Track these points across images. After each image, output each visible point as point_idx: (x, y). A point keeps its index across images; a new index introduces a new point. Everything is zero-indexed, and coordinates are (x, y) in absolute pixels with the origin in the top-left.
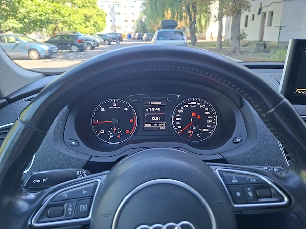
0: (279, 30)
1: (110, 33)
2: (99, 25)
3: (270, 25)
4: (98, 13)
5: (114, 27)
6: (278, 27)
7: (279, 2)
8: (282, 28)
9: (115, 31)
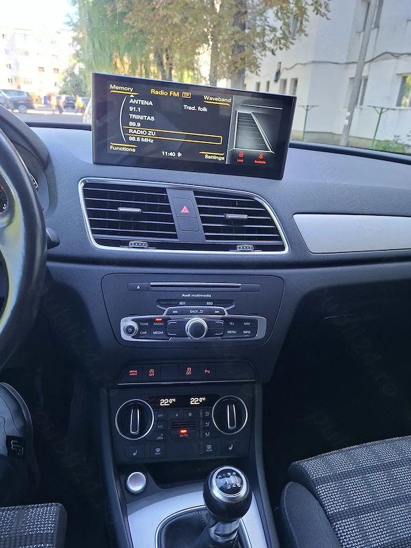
0: (305, 111)
1: (5, 91)
5: (16, 79)
6: (303, 106)
7: (306, 64)
8: (309, 108)
9: (19, 87)
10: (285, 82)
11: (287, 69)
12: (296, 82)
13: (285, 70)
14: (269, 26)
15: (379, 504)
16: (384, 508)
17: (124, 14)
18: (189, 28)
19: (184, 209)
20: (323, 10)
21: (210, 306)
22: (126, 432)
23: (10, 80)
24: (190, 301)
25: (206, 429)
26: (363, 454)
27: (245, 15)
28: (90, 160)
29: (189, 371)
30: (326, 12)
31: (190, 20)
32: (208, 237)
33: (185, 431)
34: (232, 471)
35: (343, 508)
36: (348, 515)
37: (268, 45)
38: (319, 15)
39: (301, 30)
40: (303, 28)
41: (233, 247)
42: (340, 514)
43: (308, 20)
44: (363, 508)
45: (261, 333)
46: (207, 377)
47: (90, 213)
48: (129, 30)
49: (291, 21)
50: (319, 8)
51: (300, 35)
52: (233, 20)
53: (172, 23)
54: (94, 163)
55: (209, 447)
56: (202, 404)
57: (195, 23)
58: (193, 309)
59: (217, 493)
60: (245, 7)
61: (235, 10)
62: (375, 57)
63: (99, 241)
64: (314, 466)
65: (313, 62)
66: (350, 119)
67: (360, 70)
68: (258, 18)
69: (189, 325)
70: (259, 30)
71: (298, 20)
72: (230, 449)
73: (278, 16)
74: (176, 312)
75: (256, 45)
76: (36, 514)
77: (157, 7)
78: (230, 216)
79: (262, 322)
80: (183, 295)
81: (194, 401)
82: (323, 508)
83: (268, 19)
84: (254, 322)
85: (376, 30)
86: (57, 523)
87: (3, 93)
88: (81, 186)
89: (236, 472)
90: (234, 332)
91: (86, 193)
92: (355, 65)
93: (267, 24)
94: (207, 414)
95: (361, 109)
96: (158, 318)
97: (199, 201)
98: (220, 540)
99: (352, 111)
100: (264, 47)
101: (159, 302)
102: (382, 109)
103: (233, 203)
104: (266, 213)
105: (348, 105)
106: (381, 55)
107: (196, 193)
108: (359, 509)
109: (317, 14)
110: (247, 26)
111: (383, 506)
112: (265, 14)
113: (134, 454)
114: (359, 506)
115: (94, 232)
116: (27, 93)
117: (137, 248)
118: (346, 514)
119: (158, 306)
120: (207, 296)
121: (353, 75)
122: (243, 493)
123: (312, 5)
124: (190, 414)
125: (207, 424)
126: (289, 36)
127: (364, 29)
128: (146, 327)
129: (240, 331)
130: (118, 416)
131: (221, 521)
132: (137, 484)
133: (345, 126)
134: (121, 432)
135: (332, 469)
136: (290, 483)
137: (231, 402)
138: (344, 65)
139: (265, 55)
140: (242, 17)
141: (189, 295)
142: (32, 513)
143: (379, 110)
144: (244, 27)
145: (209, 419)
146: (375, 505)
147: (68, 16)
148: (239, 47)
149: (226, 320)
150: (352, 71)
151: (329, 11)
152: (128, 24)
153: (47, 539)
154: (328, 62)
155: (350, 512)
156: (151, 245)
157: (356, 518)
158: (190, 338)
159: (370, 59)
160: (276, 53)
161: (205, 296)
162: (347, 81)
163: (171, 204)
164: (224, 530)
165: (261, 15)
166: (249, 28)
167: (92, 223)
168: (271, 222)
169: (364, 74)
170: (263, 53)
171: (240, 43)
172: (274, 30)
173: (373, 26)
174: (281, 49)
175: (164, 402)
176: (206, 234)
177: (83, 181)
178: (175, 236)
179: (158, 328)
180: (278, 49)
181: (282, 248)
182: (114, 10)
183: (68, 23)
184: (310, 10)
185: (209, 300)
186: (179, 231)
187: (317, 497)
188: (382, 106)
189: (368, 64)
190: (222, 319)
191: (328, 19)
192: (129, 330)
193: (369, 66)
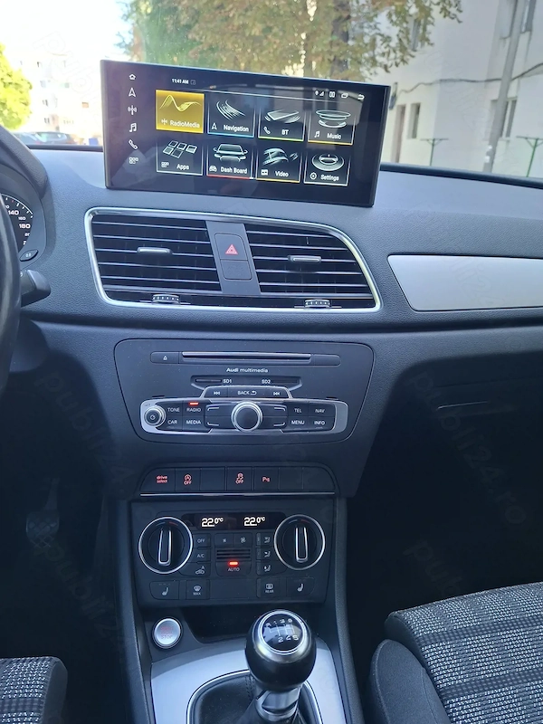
0: (430, 147)
1: (39, 134)
2: (11, 112)
3: (414, 135)
4: (8, 80)
5: (53, 119)
6: (428, 140)
7: (431, 84)
8: (436, 142)
9: (58, 128)
10: (403, 108)
11: (406, 92)
12: (417, 108)
13: (403, 93)
14: (380, 34)
15: (514, 676)
16: (523, 683)
17: (189, 27)
18: (273, 40)
19: (231, 251)
20: (453, 10)
21: (266, 385)
22: (152, 561)
23: (47, 121)
24: (236, 378)
25: (265, 561)
26: (494, 603)
27: (348, 21)
28: (102, 185)
29: (240, 479)
30: (457, 13)
31: (275, 30)
32: (263, 289)
33: (236, 563)
34: (286, 617)
35: (461, 678)
36: (468, 690)
37: (379, 59)
38: (447, 18)
39: (425, 39)
40: (427, 36)
41: (301, 303)
42: (456, 688)
43: (433, 24)
44: (491, 681)
45: (340, 425)
46: (266, 488)
47: (99, 256)
48: (195, 48)
49: (411, 25)
50: (448, 7)
51: (422, 45)
52: (331, 27)
53: (250, 35)
54: (108, 188)
55: (270, 586)
56: (261, 526)
57: (281, 34)
58: (242, 390)
59: (264, 649)
60: (348, 10)
61: (334, 15)
62: (527, 70)
63: (112, 295)
64: (419, 619)
65: (441, 81)
66: (492, 154)
67: (505, 90)
68: (365, 25)
69: (236, 410)
70: (367, 40)
71: (419, 25)
72: (300, 590)
73: (392, 21)
74: (219, 393)
75: (363, 61)
76: (20, 670)
77: (231, 15)
78: (294, 258)
79: (342, 410)
80: (228, 370)
81: (249, 522)
82: (432, 679)
83: (378, 26)
84: (330, 409)
85: (528, 33)
86: (48, 685)
87: (37, 136)
88: (88, 219)
89: (293, 619)
90: (301, 423)
91: (95, 228)
92: (498, 84)
93: (378, 32)
94: (267, 539)
95: (508, 141)
96: (193, 400)
97: (251, 238)
98: (272, 717)
99: (494, 143)
100: (374, 62)
101: (194, 378)
102: (537, 140)
103: (302, 241)
104: (349, 254)
105: (488, 137)
106: (536, 67)
107: (248, 226)
108: (486, 682)
109: (445, 16)
110: (351, 36)
111: (521, 679)
112: (375, 19)
113: (164, 594)
114: (485, 678)
115: (104, 282)
116: (67, 135)
117: (164, 305)
118: (464, 688)
119: (193, 385)
120: (263, 370)
121: (495, 96)
122: (301, 649)
123: (438, 4)
124: (243, 540)
125: (268, 554)
126: (407, 46)
127: (510, 35)
128: (178, 413)
129: (310, 421)
130: (142, 541)
131: (269, 690)
132: (167, 635)
133: (486, 164)
134: (146, 562)
135: (446, 623)
136: (385, 642)
137: (301, 523)
138: (483, 84)
139: (376, 73)
140: (345, 24)
141: (236, 370)
142: (15, 668)
143: (533, 142)
144: (346, 37)
145: (270, 547)
146: (510, 677)
147: (119, 35)
148: (340, 63)
149: (290, 405)
150: (494, 91)
151: (461, 11)
152: (195, 40)
153: (32, 706)
154: (461, 80)
155: (472, 685)
156: (183, 300)
157: (481, 694)
158: (238, 430)
159: (520, 73)
160: (389, 69)
161: (259, 371)
162: (488, 104)
163: (212, 242)
164: (278, 702)
165: (371, 19)
166: (353, 39)
167: (103, 270)
168: (356, 267)
169: (512, 94)
170: (372, 70)
171: (342, 58)
172: (387, 39)
173: (523, 29)
174: (397, 65)
175: (207, 522)
176: (261, 284)
177: (91, 212)
178: (218, 288)
179: (193, 416)
180: (394, 66)
181: (371, 303)
182: (177, 22)
183: (119, 45)
184: (436, 11)
185: (265, 377)
186: (222, 281)
187: (423, 663)
188: (536, 136)
189: (516, 81)
190: (284, 403)
191: (459, 22)
192: (152, 418)
193: (519, 83)
